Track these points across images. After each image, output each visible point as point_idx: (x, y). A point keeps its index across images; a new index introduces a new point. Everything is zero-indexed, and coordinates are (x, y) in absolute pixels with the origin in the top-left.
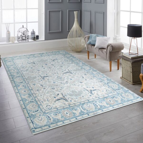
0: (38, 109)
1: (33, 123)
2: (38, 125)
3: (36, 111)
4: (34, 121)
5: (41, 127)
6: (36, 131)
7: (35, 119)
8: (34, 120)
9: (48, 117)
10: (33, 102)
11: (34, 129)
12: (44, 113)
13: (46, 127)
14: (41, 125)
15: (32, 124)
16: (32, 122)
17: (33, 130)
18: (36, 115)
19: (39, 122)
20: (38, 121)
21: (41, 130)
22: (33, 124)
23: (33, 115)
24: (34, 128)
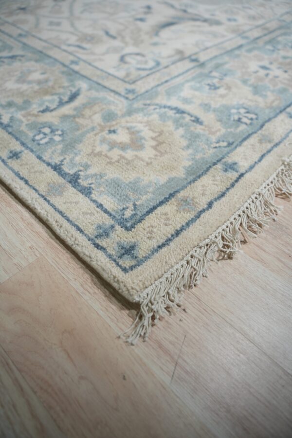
0: (73, 86)
1: (83, 183)
2: (135, 187)
3: (66, 99)
4: (87, 167)
5: (172, 195)
6: (154, 244)
7: (84, 148)
8: (77, 159)
9: (171, 113)
10: (13, 57)
11: (120, 235)
12: (131, 96)
13: (206, 180)
14: (163, 179)
15: (81, 197)
16: (74, 180)
17: (110, 243)
18: (80, 121)
19: (128, 163)
20: (116, 153)
21: (189, 216)
22: (87, 192)
23: (52, 131)
24: (109, 222)
